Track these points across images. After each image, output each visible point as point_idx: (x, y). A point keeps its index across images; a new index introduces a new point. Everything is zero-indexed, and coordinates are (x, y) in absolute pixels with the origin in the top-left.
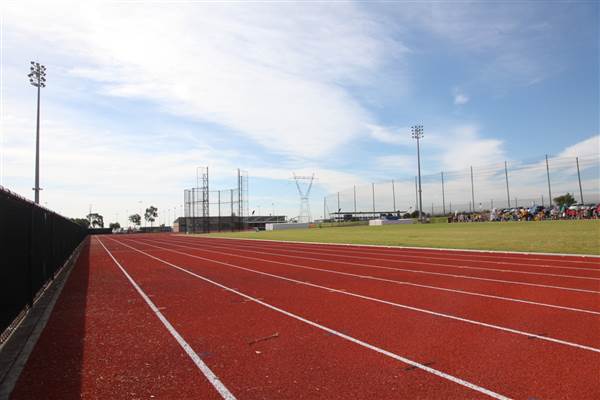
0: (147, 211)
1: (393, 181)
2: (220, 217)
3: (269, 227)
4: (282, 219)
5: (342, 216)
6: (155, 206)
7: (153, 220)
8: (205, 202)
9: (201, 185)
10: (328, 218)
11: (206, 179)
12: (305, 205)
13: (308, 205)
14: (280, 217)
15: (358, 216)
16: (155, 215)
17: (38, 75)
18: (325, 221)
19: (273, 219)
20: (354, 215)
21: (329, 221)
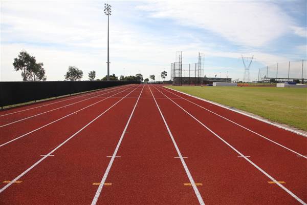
0: (162, 73)
1: (303, 60)
2: (189, 78)
3: (214, 84)
4: (229, 80)
5: (269, 80)
6: (166, 71)
7: (164, 78)
8: (180, 70)
9: (178, 61)
10: (260, 80)
11: (181, 58)
12: (247, 73)
13: (249, 73)
14: (228, 79)
15: (278, 80)
16: (166, 75)
17: (108, 10)
18: (259, 82)
19: (218, 80)
20: (276, 80)
21: (261, 82)
